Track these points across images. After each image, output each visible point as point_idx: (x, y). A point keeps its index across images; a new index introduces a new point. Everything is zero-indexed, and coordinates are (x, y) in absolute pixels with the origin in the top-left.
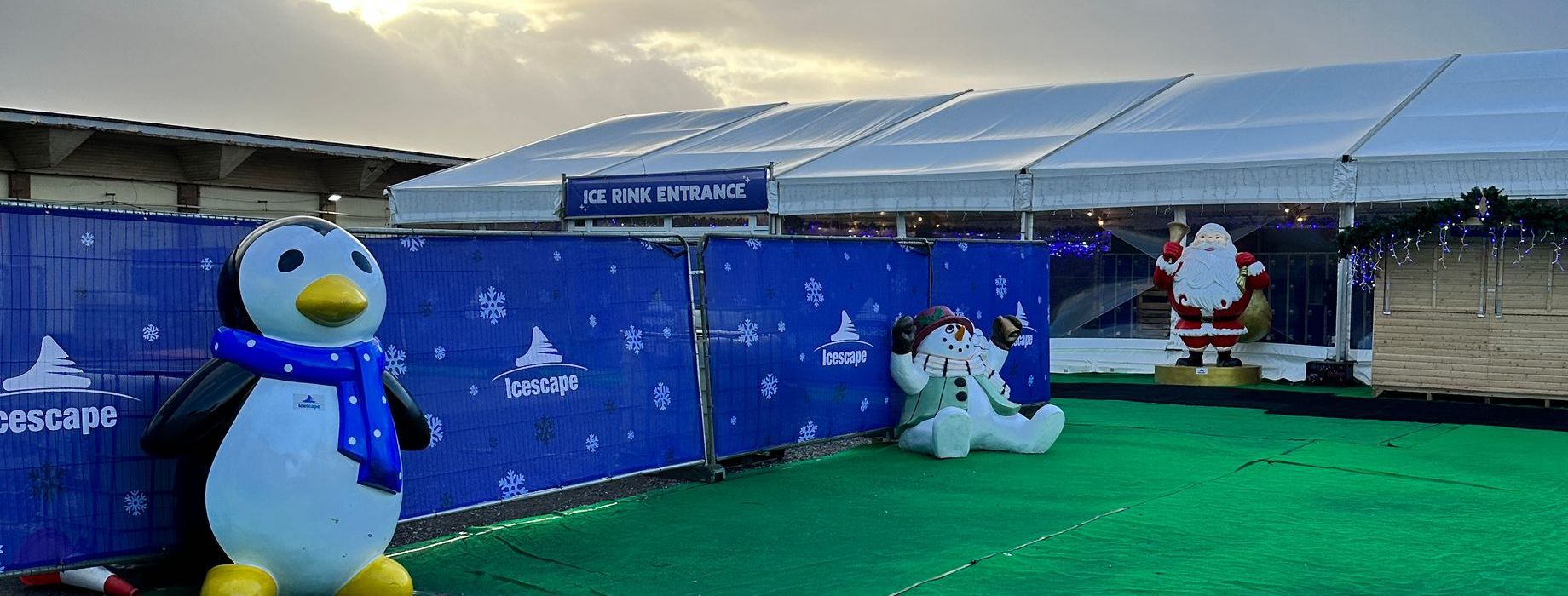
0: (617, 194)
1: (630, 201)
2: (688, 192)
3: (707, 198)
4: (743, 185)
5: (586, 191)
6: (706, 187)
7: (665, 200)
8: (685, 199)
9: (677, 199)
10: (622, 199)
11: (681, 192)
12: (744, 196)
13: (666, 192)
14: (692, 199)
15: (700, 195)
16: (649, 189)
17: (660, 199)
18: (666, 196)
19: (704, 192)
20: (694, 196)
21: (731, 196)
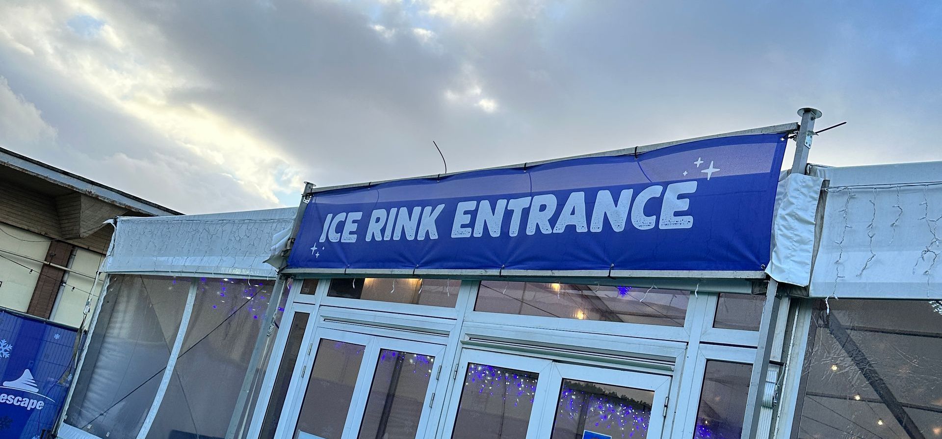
0: (378, 220)
1: (397, 237)
2: (526, 212)
3: (571, 228)
4: (691, 187)
5: (330, 216)
6: (577, 200)
7: (466, 233)
8: (514, 231)
9: (495, 232)
10: (383, 231)
11: (508, 214)
12: (687, 223)
13: (474, 214)
14: (530, 231)
15: (553, 222)
16: (440, 208)
17: (458, 232)
18: (472, 224)
19: (567, 209)
20: (539, 222)
21: (644, 223)
